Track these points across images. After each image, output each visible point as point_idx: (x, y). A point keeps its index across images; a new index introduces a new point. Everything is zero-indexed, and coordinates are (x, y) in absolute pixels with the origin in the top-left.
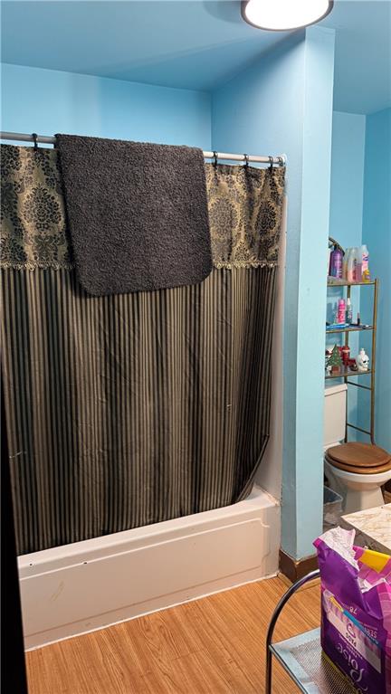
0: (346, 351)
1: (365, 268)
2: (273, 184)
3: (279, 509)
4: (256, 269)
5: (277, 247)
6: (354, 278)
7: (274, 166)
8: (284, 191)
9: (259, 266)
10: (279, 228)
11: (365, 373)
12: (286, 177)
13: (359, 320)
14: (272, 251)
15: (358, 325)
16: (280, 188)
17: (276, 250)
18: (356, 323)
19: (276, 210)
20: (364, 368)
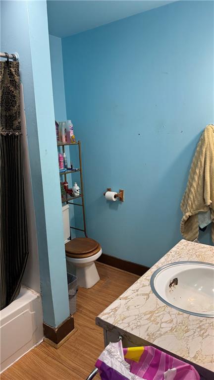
0: (66, 185)
1: (72, 135)
2: (11, 74)
3: (40, 299)
4: (5, 136)
5: (19, 120)
6: (66, 140)
7: (10, 60)
8: (20, 80)
9: (7, 134)
10: (19, 106)
11: (78, 197)
12: (20, 70)
13: (72, 166)
14: (16, 123)
15: (71, 169)
16: (16, 77)
17: (19, 123)
18: (70, 167)
19: (15, 93)
20: (77, 194)
